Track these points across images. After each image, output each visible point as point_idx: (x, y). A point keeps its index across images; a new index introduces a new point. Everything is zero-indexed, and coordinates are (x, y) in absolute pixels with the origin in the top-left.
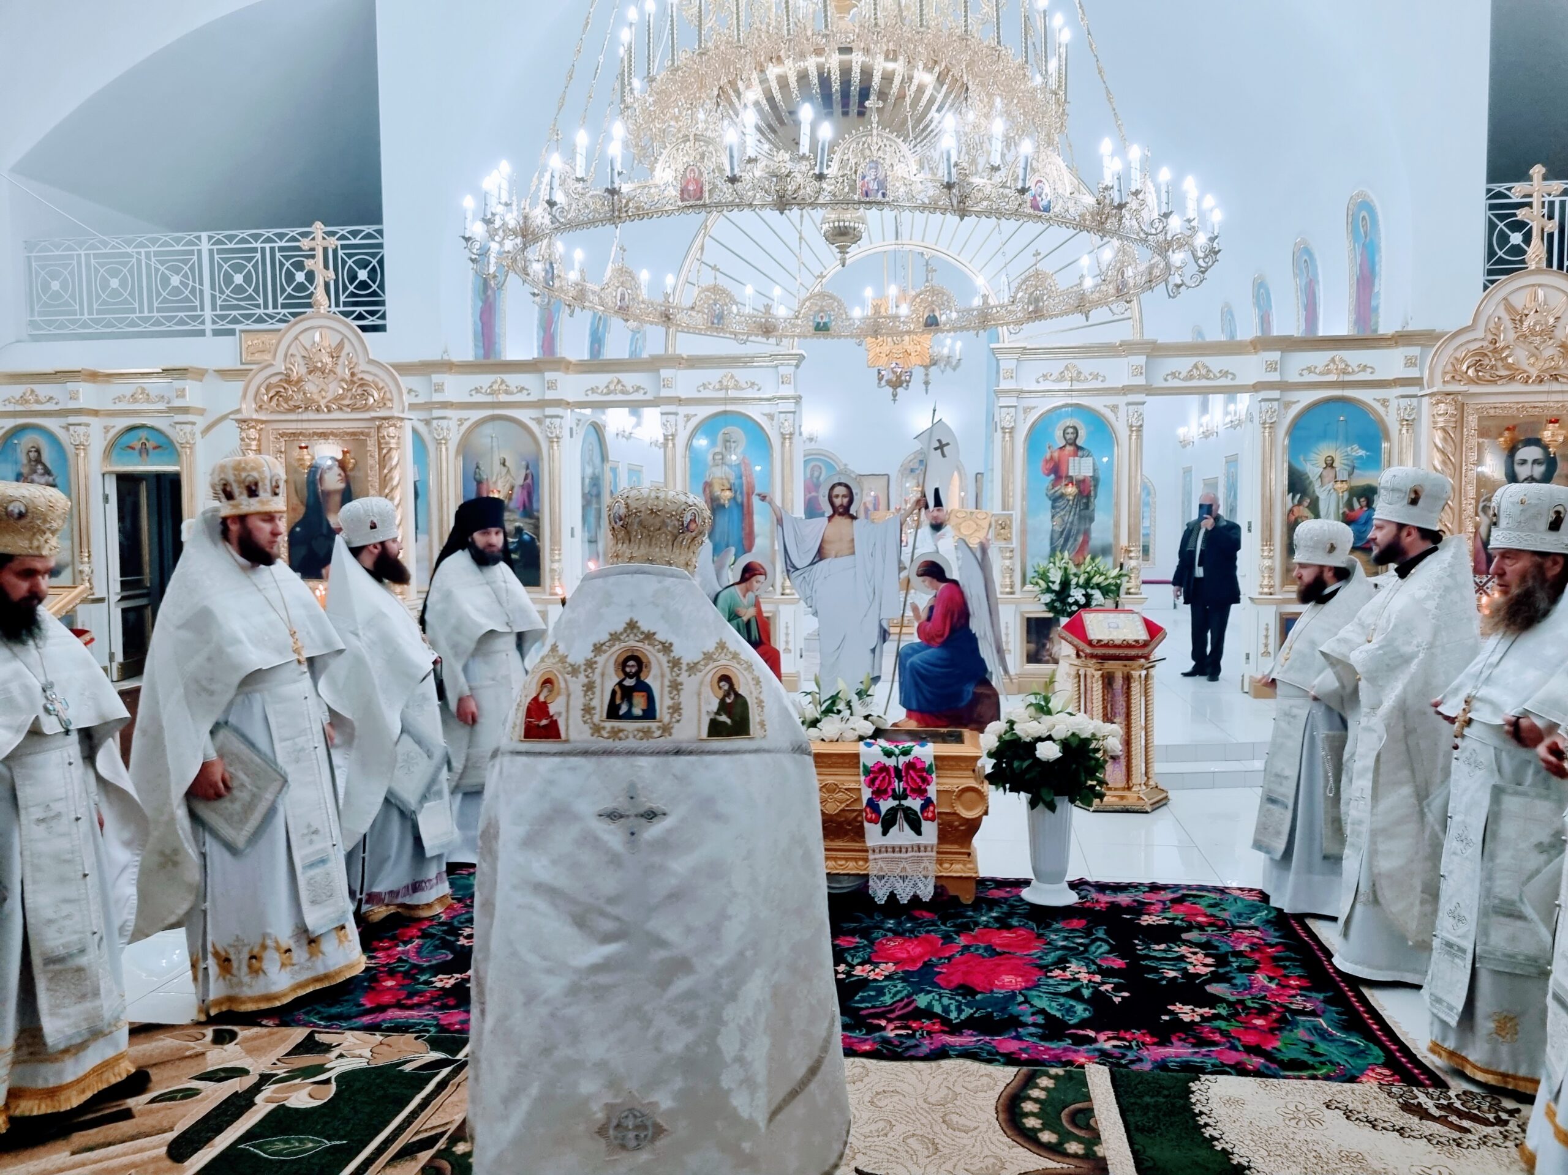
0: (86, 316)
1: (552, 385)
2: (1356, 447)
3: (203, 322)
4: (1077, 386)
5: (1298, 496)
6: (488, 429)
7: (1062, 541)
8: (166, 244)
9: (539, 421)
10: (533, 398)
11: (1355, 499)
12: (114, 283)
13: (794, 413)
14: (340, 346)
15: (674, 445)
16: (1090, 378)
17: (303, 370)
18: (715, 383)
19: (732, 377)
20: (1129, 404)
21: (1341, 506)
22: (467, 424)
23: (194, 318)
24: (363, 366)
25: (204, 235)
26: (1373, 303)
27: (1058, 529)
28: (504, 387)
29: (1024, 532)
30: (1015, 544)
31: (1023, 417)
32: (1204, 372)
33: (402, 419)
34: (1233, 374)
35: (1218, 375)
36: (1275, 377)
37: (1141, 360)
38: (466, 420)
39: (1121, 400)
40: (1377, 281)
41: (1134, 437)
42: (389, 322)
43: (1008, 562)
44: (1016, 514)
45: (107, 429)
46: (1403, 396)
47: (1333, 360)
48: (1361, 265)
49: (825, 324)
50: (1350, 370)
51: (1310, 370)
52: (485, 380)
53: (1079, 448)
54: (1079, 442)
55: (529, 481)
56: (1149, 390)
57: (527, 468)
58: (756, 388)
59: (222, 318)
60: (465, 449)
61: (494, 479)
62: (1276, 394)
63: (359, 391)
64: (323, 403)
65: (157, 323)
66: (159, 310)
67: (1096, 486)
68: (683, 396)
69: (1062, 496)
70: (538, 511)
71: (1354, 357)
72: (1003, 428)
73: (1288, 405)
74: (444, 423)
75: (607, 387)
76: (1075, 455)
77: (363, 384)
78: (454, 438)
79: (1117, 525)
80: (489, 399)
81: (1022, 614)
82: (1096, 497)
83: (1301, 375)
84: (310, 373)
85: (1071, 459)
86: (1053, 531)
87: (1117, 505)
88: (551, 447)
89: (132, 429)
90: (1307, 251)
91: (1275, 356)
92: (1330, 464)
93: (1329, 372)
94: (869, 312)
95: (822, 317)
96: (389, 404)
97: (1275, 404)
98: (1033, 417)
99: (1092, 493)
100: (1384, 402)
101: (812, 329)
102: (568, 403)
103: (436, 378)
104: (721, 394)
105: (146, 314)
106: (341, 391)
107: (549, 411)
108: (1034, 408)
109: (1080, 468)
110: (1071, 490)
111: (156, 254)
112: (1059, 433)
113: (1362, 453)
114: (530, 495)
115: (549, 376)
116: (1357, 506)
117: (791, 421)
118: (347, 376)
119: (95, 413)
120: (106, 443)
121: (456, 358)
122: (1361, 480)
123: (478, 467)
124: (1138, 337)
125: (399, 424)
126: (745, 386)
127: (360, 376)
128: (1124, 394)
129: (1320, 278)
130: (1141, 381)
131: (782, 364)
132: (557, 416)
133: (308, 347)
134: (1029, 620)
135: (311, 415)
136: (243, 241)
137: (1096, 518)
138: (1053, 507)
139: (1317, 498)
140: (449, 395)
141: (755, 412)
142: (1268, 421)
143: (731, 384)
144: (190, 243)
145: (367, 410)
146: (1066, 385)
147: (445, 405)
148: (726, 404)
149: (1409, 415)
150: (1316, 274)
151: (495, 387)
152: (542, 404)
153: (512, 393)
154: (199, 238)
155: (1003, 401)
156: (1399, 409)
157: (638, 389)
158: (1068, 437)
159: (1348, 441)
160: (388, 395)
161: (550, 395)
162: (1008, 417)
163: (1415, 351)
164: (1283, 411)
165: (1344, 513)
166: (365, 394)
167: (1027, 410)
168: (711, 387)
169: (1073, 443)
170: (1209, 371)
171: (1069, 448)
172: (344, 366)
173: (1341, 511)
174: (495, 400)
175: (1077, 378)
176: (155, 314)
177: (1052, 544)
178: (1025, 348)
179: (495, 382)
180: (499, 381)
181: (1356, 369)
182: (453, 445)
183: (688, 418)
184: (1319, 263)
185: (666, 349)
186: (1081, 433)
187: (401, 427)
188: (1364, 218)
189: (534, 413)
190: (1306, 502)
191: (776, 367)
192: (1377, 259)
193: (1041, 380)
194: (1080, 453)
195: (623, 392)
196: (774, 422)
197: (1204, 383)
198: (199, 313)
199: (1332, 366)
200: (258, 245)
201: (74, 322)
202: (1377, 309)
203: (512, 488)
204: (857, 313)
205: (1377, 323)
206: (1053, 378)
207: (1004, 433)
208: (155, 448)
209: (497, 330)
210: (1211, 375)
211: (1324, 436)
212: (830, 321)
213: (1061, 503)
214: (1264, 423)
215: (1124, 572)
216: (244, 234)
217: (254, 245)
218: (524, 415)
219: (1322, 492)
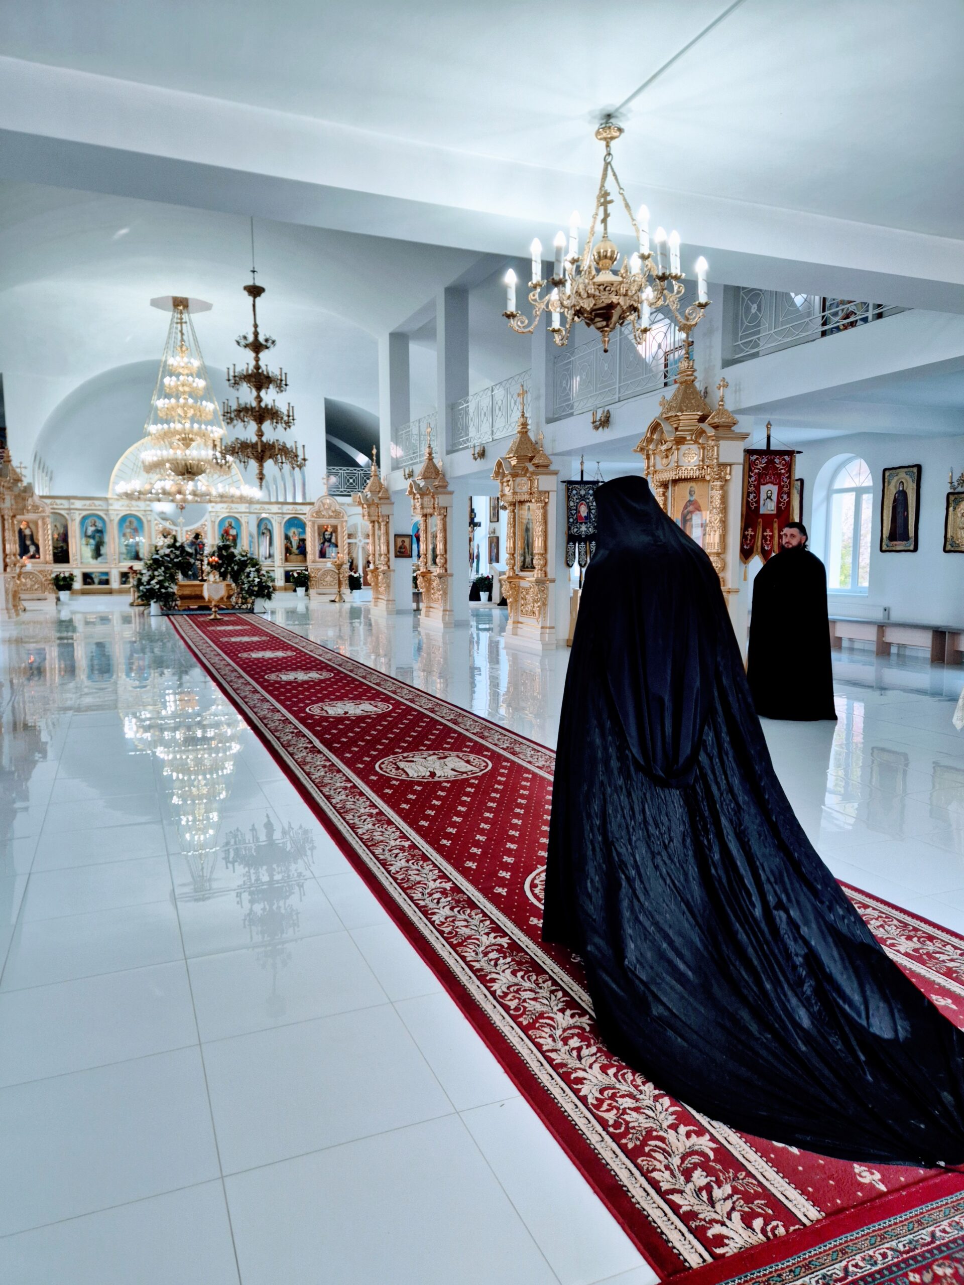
1: (73, 504)
4: (231, 511)
10: (67, 507)
11: (300, 542)
13: (151, 515)
15: (113, 522)
16: (234, 509)
20: (244, 516)
31: (217, 518)
36: (281, 511)
37: (247, 505)
41: (246, 525)
46: (309, 518)
47: (294, 508)
50: (298, 510)
51: (288, 510)
55: (66, 532)
56: (250, 513)
57: (65, 528)
58: (139, 507)
62: (283, 514)
68: (116, 509)
69: (229, 539)
70: (69, 541)
71: (301, 507)
73: (285, 518)
75: (90, 505)
76: (231, 528)
83: (286, 511)
85: (230, 530)
91: (280, 506)
92: (294, 533)
93: (293, 511)
96: (45, 512)
98: (220, 518)
99: (236, 539)
100: (304, 519)
102: (77, 509)
104: (128, 509)
107: (72, 511)
109: (233, 532)
110: (231, 538)
112: (227, 523)
114: (65, 536)
115: (72, 501)
117: (150, 517)
118: (31, 504)
126: (135, 506)
127: (36, 504)
130: (247, 510)
142: (279, 522)
143: (131, 506)
145: (38, 513)
146: (228, 511)
152: (70, 509)
153: (59, 505)
155: (212, 514)
156: (307, 520)
157: (100, 505)
158: (229, 524)
161: (72, 507)
162: (213, 519)
163: (311, 507)
164: (284, 520)
166: (37, 508)
168: (124, 506)
169: (231, 526)
173: (297, 545)
175: (231, 508)
181: (300, 510)
193: (221, 509)
194: (233, 528)
196: (145, 517)
205: (306, 500)
206: (225, 508)
207: (213, 522)
218: (63, 512)
219: (293, 540)
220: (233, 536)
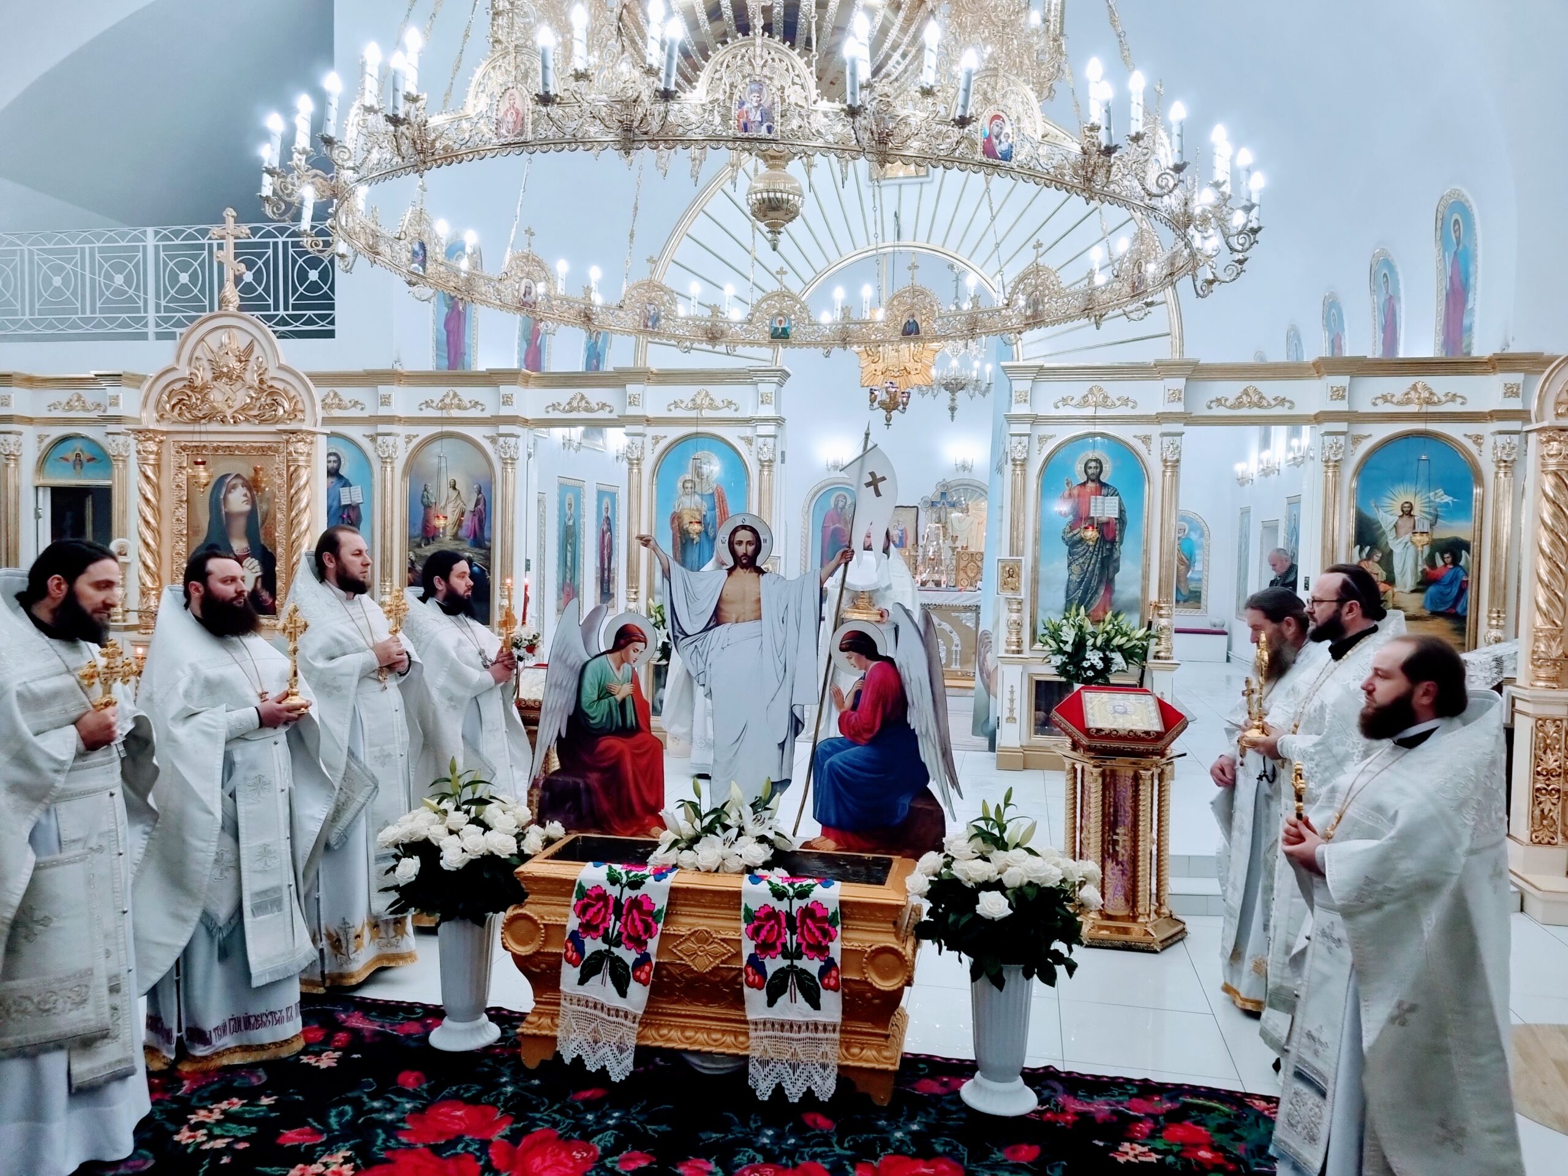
0: (27, 317)
1: (507, 401)
2: (1440, 492)
3: (146, 325)
4: (1101, 412)
5: (1367, 549)
6: (436, 448)
7: (1079, 593)
8: (110, 240)
9: (493, 440)
10: (487, 414)
11: (1438, 555)
12: (57, 281)
13: (775, 437)
14: (250, 349)
15: (639, 469)
16: (1118, 403)
17: (209, 376)
18: (687, 400)
19: (707, 395)
20: (1163, 435)
21: (1420, 562)
22: (415, 442)
23: (138, 320)
24: (273, 372)
25: (150, 231)
26: (1466, 322)
27: (1074, 578)
28: (456, 401)
29: (1035, 582)
30: (1024, 593)
31: (1038, 447)
32: (1255, 399)
33: (314, 433)
34: (1291, 402)
35: (1273, 403)
36: (1342, 406)
37: (1180, 383)
38: (415, 437)
39: (1155, 430)
40: (1471, 296)
41: (1168, 474)
42: (337, 327)
43: (1015, 616)
44: (1027, 561)
45: (41, 438)
46: (1500, 433)
47: (1414, 388)
48: (1451, 278)
49: (784, 329)
50: (1436, 399)
51: (1385, 399)
52: (436, 393)
53: (1103, 485)
54: (1104, 478)
55: (480, 507)
56: (1189, 419)
57: (480, 492)
58: (734, 407)
59: (166, 320)
60: (412, 468)
61: (443, 504)
62: (1343, 426)
63: (269, 401)
64: (229, 413)
65: (100, 325)
66: (102, 310)
67: (1122, 531)
68: (651, 414)
69: (1082, 540)
70: (490, 541)
71: (1440, 384)
72: (1014, 460)
73: (1357, 440)
74: (390, 440)
75: (569, 403)
76: (1098, 492)
77: (273, 392)
78: (401, 457)
79: (1146, 577)
80: (437, 414)
81: (1030, 677)
82: (1121, 543)
83: (1375, 404)
84: (215, 379)
85: (1093, 497)
86: (1069, 581)
87: (1146, 552)
88: (504, 469)
89: (64, 439)
90: (1388, 264)
91: (1343, 381)
92: (1408, 512)
93: (1408, 402)
94: (838, 315)
95: (780, 322)
96: (300, 416)
97: (1342, 439)
98: (1050, 446)
99: (1117, 539)
100: (1478, 439)
101: (768, 339)
102: (526, 421)
103: (383, 389)
104: (693, 414)
105: (88, 315)
106: (248, 401)
107: (504, 429)
108: (1051, 437)
109: (1105, 508)
110: (1091, 534)
111: (101, 250)
112: (1080, 467)
113: (1448, 499)
114: (481, 522)
115: (504, 389)
116: (1440, 563)
117: (771, 446)
118: (256, 384)
119: (30, 421)
120: (39, 454)
121: (410, 365)
122: (1447, 531)
123: (425, 490)
124: (1177, 357)
125: (309, 438)
126: (721, 405)
127: (270, 383)
128: (1159, 423)
129: (1402, 294)
130: (1178, 408)
131: (762, 382)
132: (512, 435)
133: (215, 349)
134: (1038, 683)
135: (214, 427)
136: (190, 237)
137: (1121, 568)
138: (1070, 554)
139: (1391, 551)
140: (397, 409)
141: (730, 434)
142: (1333, 458)
143: (707, 402)
144: (135, 239)
145: (276, 423)
146: (1089, 411)
147: (390, 420)
148: (697, 425)
149: (1509, 455)
150: (1397, 289)
151: (447, 401)
152: (496, 421)
153: (465, 408)
154: (144, 233)
155: (1017, 428)
156: (1495, 448)
157: (604, 406)
158: (1090, 471)
159: (1431, 484)
160: (300, 406)
161: (505, 411)
162: (1019, 447)
163: (1517, 378)
164: (1351, 447)
165: (1423, 571)
166: (275, 403)
167: (1042, 439)
168: (683, 405)
169: (1096, 479)
170: (1262, 398)
171: (1090, 485)
172: (254, 372)
173: (1420, 569)
174: (445, 415)
175: (1105, 402)
176: (97, 315)
177: (1067, 596)
178: (1041, 368)
179: (447, 395)
180: (451, 394)
181: (1443, 399)
182: (399, 464)
183: (656, 439)
184: (1401, 277)
185: (636, 361)
186: (1107, 467)
187: (312, 443)
188: (1456, 221)
189: (489, 431)
190: (1378, 556)
191: (756, 384)
192: (1471, 269)
193: (1060, 404)
194: (1104, 491)
195: (587, 410)
196: (753, 448)
197: (1256, 411)
198: (142, 314)
199: (1413, 395)
200: (205, 241)
201: (14, 322)
202: (1470, 329)
203: (463, 514)
204: (826, 318)
205: (1470, 345)
206: (1073, 402)
207: (1015, 465)
208: (89, 460)
209: (467, 340)
210: (1265, 403)
211: (1400, 478)
212: (790, 328)
213: (1080, 549)
214: (1326, 462)
215: (1153, 632)
216: (191, 230)
217: (202, 241)
218: (477, 433)
219: (1397, 545)
220: (1103, 527)
